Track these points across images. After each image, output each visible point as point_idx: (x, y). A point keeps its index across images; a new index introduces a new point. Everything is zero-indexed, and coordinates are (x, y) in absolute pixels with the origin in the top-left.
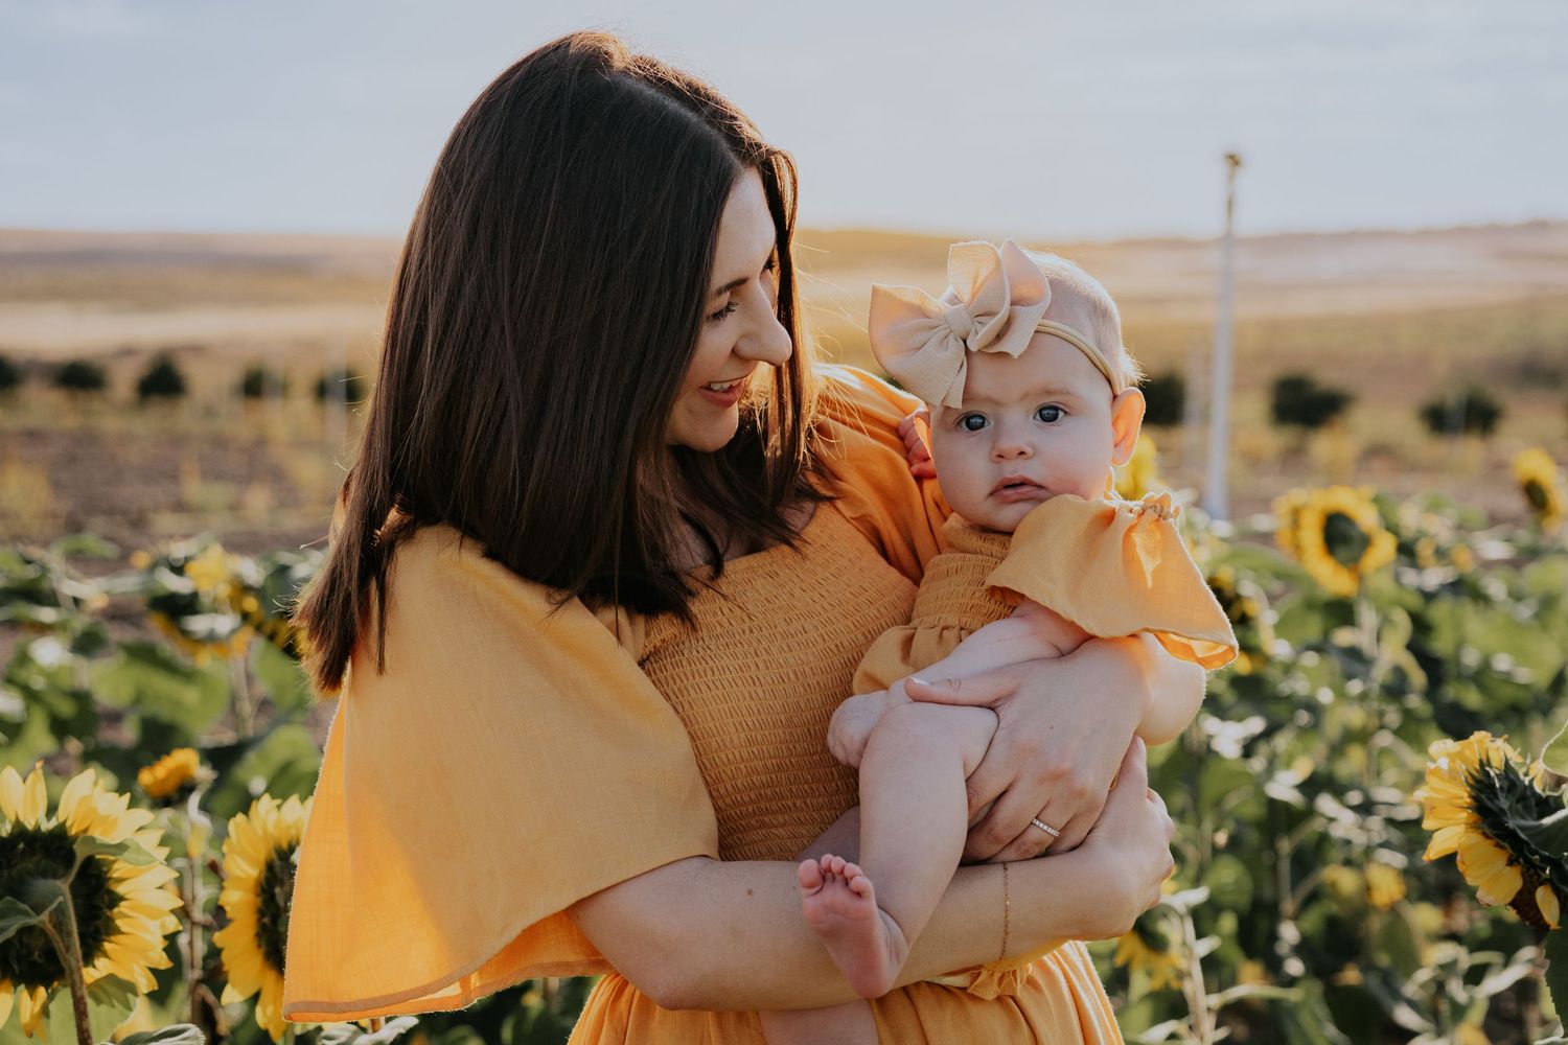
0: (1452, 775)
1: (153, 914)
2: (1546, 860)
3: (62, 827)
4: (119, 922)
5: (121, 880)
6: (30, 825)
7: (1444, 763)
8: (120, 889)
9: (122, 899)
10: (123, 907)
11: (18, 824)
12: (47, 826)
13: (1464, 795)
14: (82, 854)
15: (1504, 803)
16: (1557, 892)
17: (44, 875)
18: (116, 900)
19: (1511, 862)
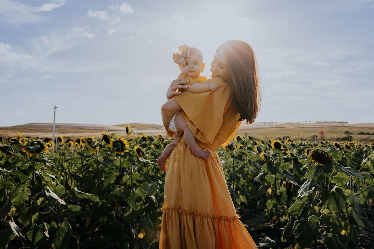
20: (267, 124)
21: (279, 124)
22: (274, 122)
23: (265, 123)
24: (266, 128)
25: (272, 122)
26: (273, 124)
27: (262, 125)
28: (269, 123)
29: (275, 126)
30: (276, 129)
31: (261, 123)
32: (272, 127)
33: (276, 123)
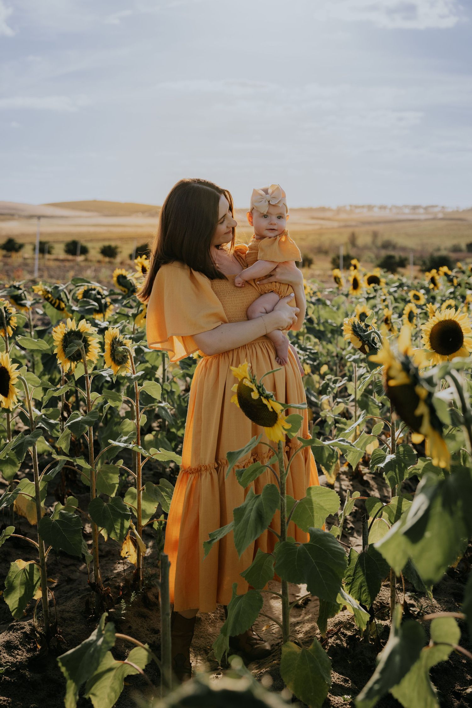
0: (348, 325)
1: (96, 348)
2: (366, 340)
3: (79, 330)
4: (90, 350)
5: (90, 341)
6: (73, 329)
7: (347, 322)
8: (90, 343)
9: (90, 345)
10: (90, 346)
11: (71, 329)
12: (77, 330)
13: (351, 328)
14: (83, 335)
15: (358, 330)
16: (368, 346)
17: (75, 339)
18: (89, 345)
19: (360, 340)
20: (421, 211)
21: (449, 210)
22: (436, 206)
23: (415, 208)
24: (419, 220)
25: (433, 207)
26: (436, 210)
27: (407, 211)
28: (426, 208)
29: (440, 216)
30: (444, 223)
31: (406, 206)
32: (434, 219)
33: (443, 207)
